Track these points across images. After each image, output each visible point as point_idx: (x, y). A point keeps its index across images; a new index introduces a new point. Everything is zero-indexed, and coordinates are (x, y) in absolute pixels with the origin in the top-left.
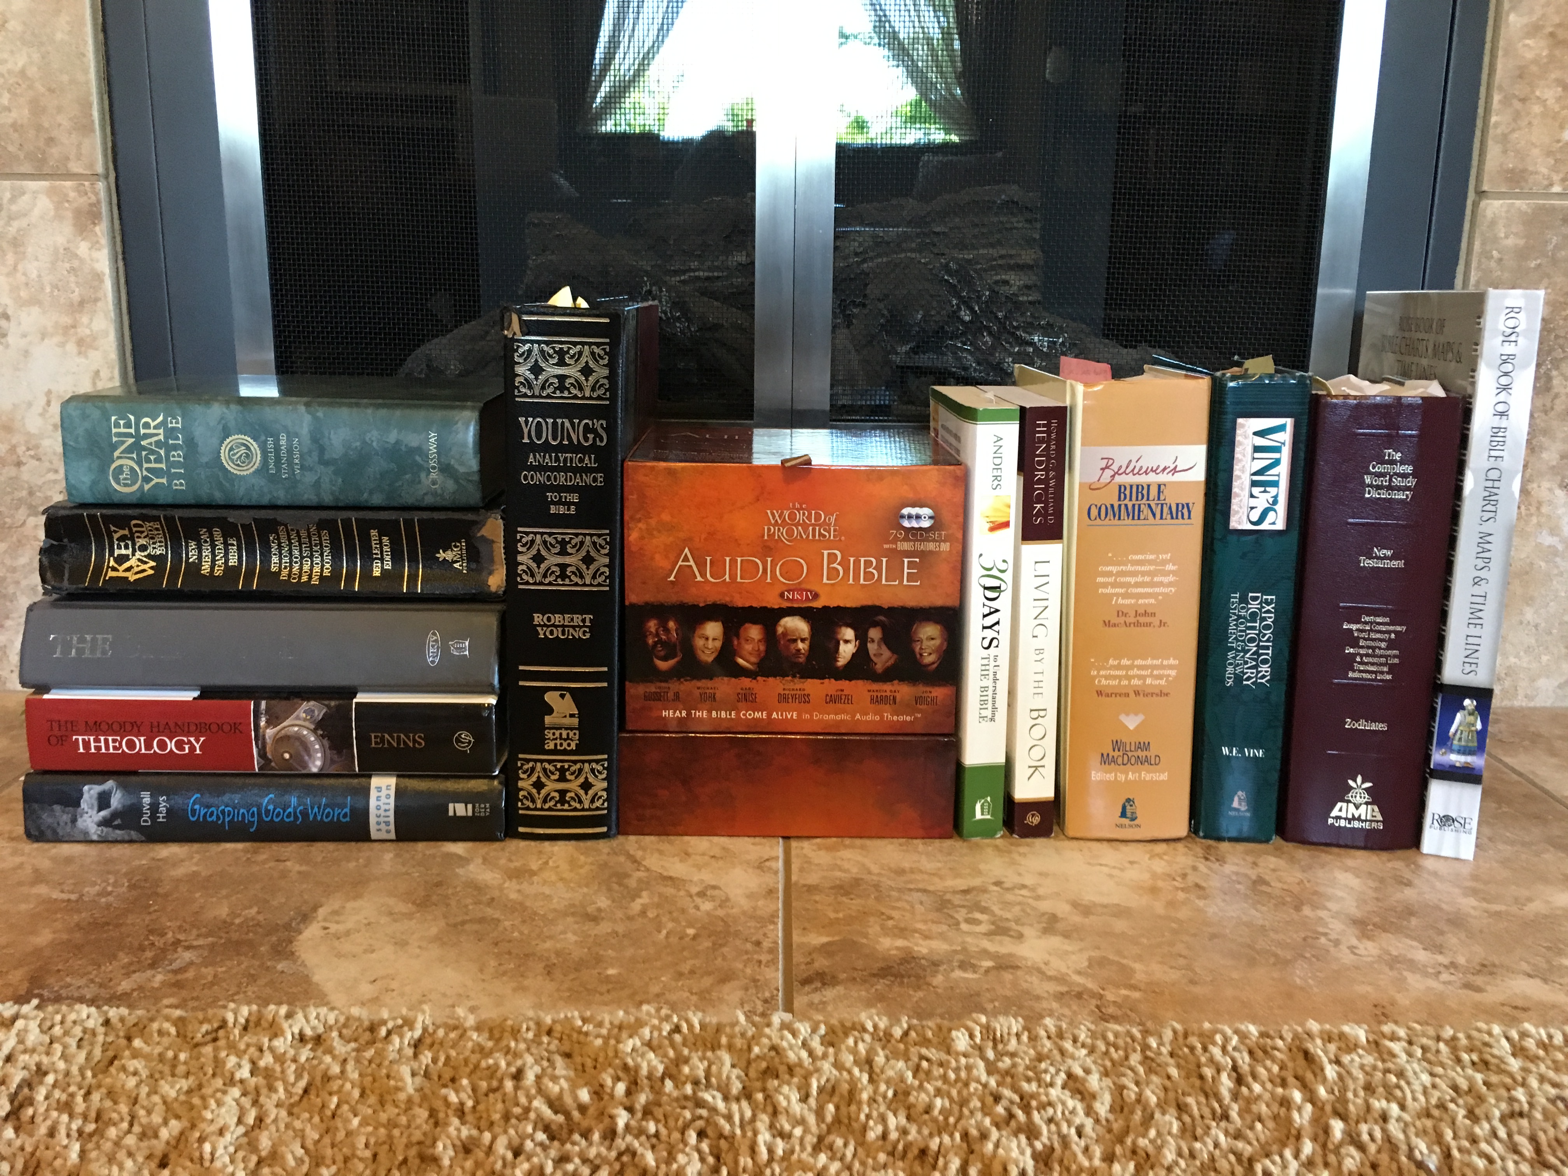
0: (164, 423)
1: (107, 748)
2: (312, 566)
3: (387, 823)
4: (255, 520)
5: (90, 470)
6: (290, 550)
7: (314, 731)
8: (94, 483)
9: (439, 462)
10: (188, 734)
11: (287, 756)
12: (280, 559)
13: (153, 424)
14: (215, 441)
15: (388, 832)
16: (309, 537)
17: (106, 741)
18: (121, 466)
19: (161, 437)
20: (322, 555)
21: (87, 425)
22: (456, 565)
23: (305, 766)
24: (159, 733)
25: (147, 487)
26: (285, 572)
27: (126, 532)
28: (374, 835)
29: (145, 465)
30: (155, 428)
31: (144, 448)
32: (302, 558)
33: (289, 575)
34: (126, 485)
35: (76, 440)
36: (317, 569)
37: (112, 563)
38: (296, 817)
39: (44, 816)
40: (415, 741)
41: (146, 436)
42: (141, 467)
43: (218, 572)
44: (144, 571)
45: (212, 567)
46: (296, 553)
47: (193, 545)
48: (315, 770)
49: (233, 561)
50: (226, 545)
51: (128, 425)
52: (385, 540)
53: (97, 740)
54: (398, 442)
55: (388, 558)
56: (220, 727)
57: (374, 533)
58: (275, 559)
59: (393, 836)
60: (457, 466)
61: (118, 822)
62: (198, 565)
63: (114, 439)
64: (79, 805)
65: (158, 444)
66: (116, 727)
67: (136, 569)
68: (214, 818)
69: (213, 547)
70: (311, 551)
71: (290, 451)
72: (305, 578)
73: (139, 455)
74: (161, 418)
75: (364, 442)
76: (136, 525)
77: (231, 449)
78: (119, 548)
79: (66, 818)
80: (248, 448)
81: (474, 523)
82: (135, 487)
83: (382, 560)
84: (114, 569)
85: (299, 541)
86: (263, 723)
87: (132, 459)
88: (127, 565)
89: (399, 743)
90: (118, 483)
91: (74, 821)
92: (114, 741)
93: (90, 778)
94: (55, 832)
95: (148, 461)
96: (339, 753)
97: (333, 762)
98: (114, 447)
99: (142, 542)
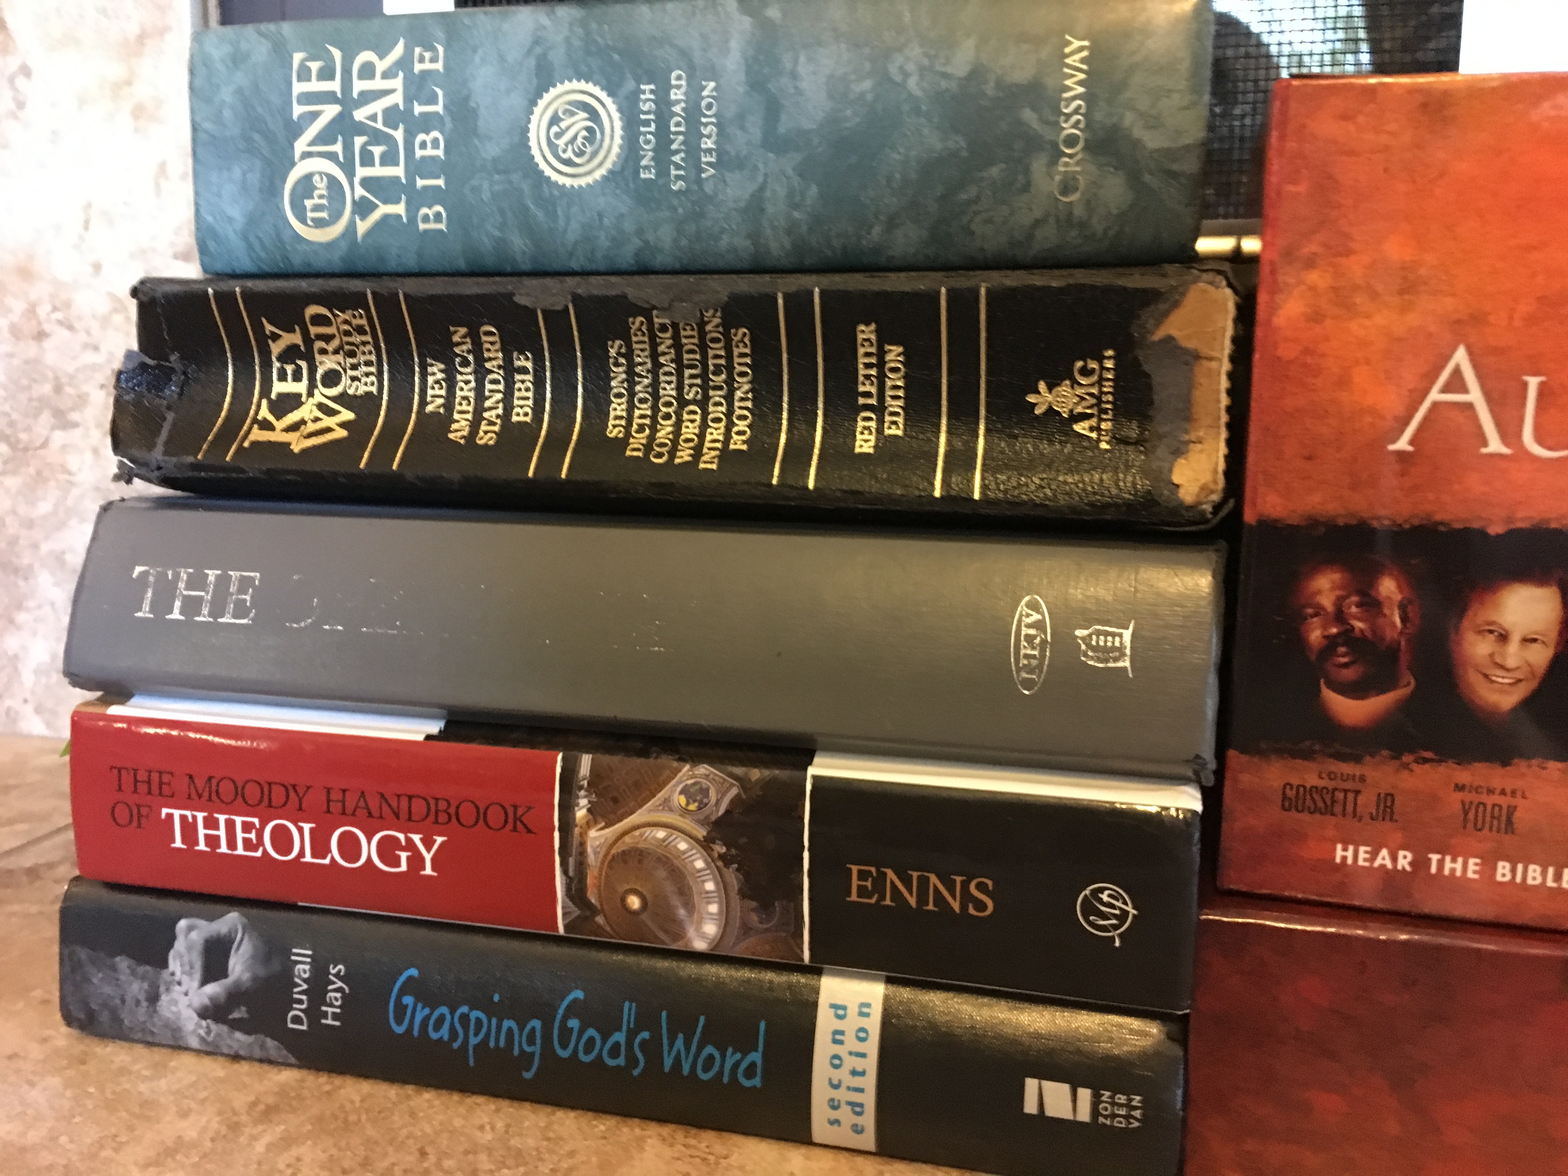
0: (405, 63)
1: (232, 845)
2: (704, 426)
3: (857, 1108)
4: (577, 299)
5: (244, 187)
6: (655, 385)
7: (706, 844)
8: (252, 220)
9: (1090, 125)
10: (409, 824)
11: (634, 902)
12: (631, 408)
13: (381, 66)
14: (517, 100)
15: (858, 1130)
16: (703, 347)
17: (230, 825)
18: (308, 177)
19: (397, 98)
20: (729, 398)
21: (241, 78)
22: (1080, 428)
23: (677, 931)
24: (347, 816)
25: (362, 227)
26: (639, 440)
27: (296, 338)
28: (820, 1129)
29: (361, 172)
30: (386, 75)
31: (360, 129)
32: (682, 403)
33: (648, 448)
34: (319, 224)
35: (218, 119)
36: (715, 433)
37: (265, 413)
38: (632, 1061)
39: (97, 978)
40: (967, 897)
41: (368, 97)
42: (350, 174)
43: (487, 437)
44: (329, 430)
45: (475, 425)
46: (668, 391)
47: (436, 371)
48: (700, 945)
49: (522, 413)
50: (510, 370)
51: (327, 74)
52: (894, 354)
53: (211, 823)
54: (976, 73)
55: (895, 405)
56: (481, 815)
57: (866, 332)
58: (618, 408)
59: (868, 1141)
60: (1138, 132)
61: (239, 1014)
62: (445, 419)
63: (298, 110)
64: (164, 964)
65: (392, 116)
66: (254, 794)
67: (311, 427)
68: (444, 1032)
69: (481, 373)
70: (705, 387)
71: (693, 115)
72: (684, 455)
73: (348, 147)
74: (398, 51)
75: (885, 79)
76: (319, 320)
77: (555, 120)
78: (283, 377)
79: (137, 989)
80: (594, 115)
81: (1150, 297)
82: (337, 229)
83: (880, 410)
84: (266, 425)
85: (678, 360)
86: (581, 814)
87: (331, 156)
88: (292, 417)
89: (922, 899)
90: (303, 220)
91: (153, 998)
92: (247, 827)
93: (192, 906)
94: (116, 1019)
95: (367, 160)
96: (765, 907)
97: (746, 930)
98: (295, 130)
99: (326, 364)
